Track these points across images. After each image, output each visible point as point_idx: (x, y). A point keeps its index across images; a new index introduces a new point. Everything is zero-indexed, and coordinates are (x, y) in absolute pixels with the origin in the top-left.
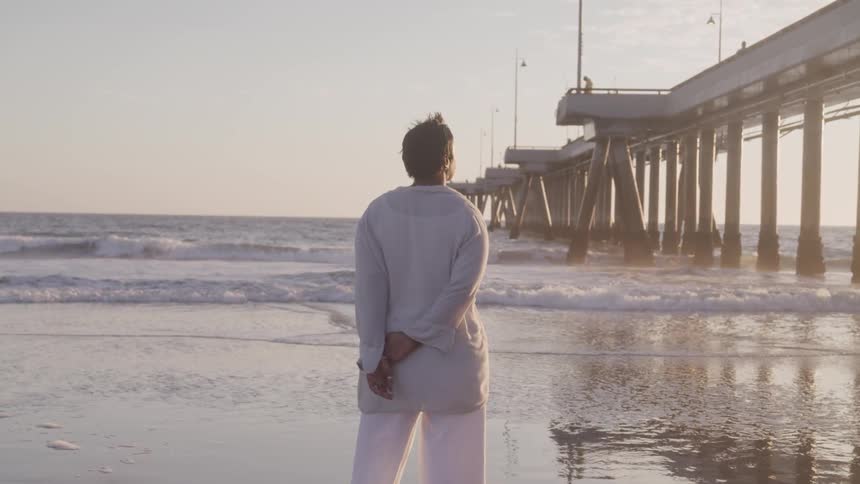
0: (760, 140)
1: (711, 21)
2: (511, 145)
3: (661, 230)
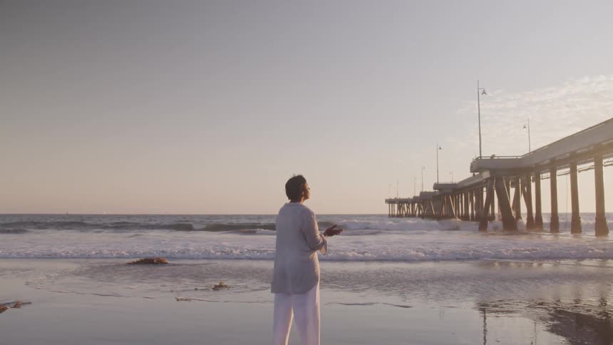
0: (593, 170)
1: (525, 127)
2: (436, 182)
3: (534, 216)
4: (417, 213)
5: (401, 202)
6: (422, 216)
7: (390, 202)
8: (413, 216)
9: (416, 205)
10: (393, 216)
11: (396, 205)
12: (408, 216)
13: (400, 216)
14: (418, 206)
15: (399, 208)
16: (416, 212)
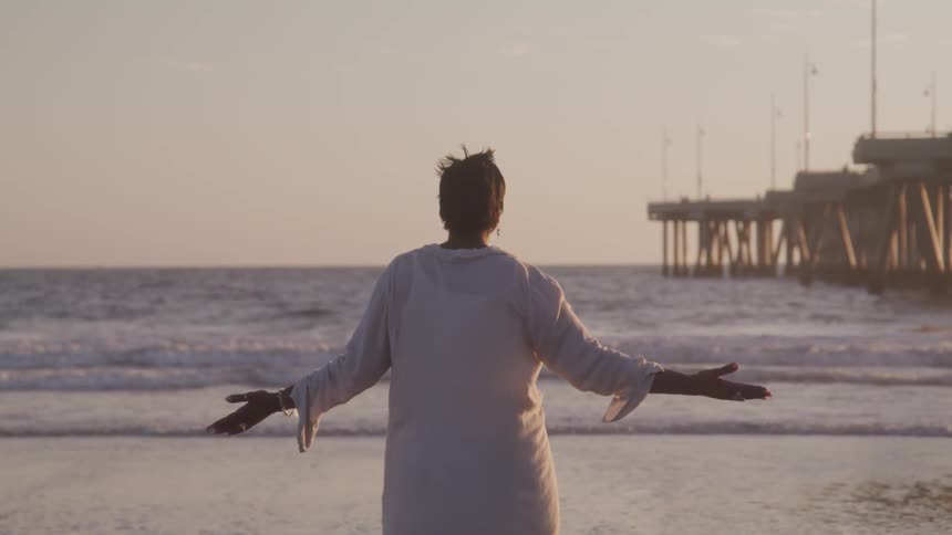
4: (782, 259)
5: (712, 216)
6: (803, 275)
7: (670, 213)
8: (765, 270)
9: (777, 226)
10: (678, 272)
11: (693, 229)
12: (741, 270)
13: (709, 271)
14: (788, 233)
15: (705, 243)
16: (775, 257)
